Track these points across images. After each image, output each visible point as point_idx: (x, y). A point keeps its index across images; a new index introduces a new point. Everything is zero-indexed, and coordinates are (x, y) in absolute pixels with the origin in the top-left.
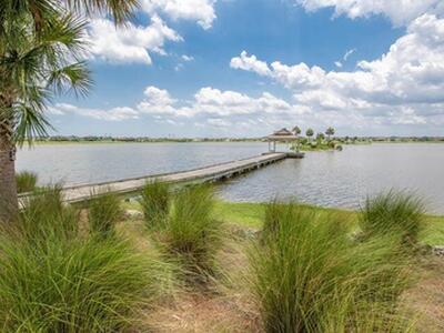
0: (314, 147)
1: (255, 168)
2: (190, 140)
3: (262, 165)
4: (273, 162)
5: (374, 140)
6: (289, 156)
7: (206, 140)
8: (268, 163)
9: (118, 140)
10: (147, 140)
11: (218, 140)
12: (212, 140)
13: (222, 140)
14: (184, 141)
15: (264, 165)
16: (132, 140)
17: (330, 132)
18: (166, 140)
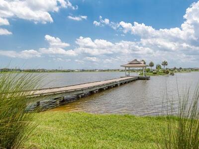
0: (155, 73)
1: (116, 86)
2: (73, 71)
3: (121, 84)
4: (129, 82)
5: (192, 70)
6: (139, 79)
7: (83, 71)
8: (126, 83)
9: (24, 71)
10: (44, 71)
11: (91, 71)
12: (87, 71)
13: (93, 71)
14: (68, 71)
15: (123, 84)
16: (34, 71)
17: (165, 64)
18: (56, 71)
